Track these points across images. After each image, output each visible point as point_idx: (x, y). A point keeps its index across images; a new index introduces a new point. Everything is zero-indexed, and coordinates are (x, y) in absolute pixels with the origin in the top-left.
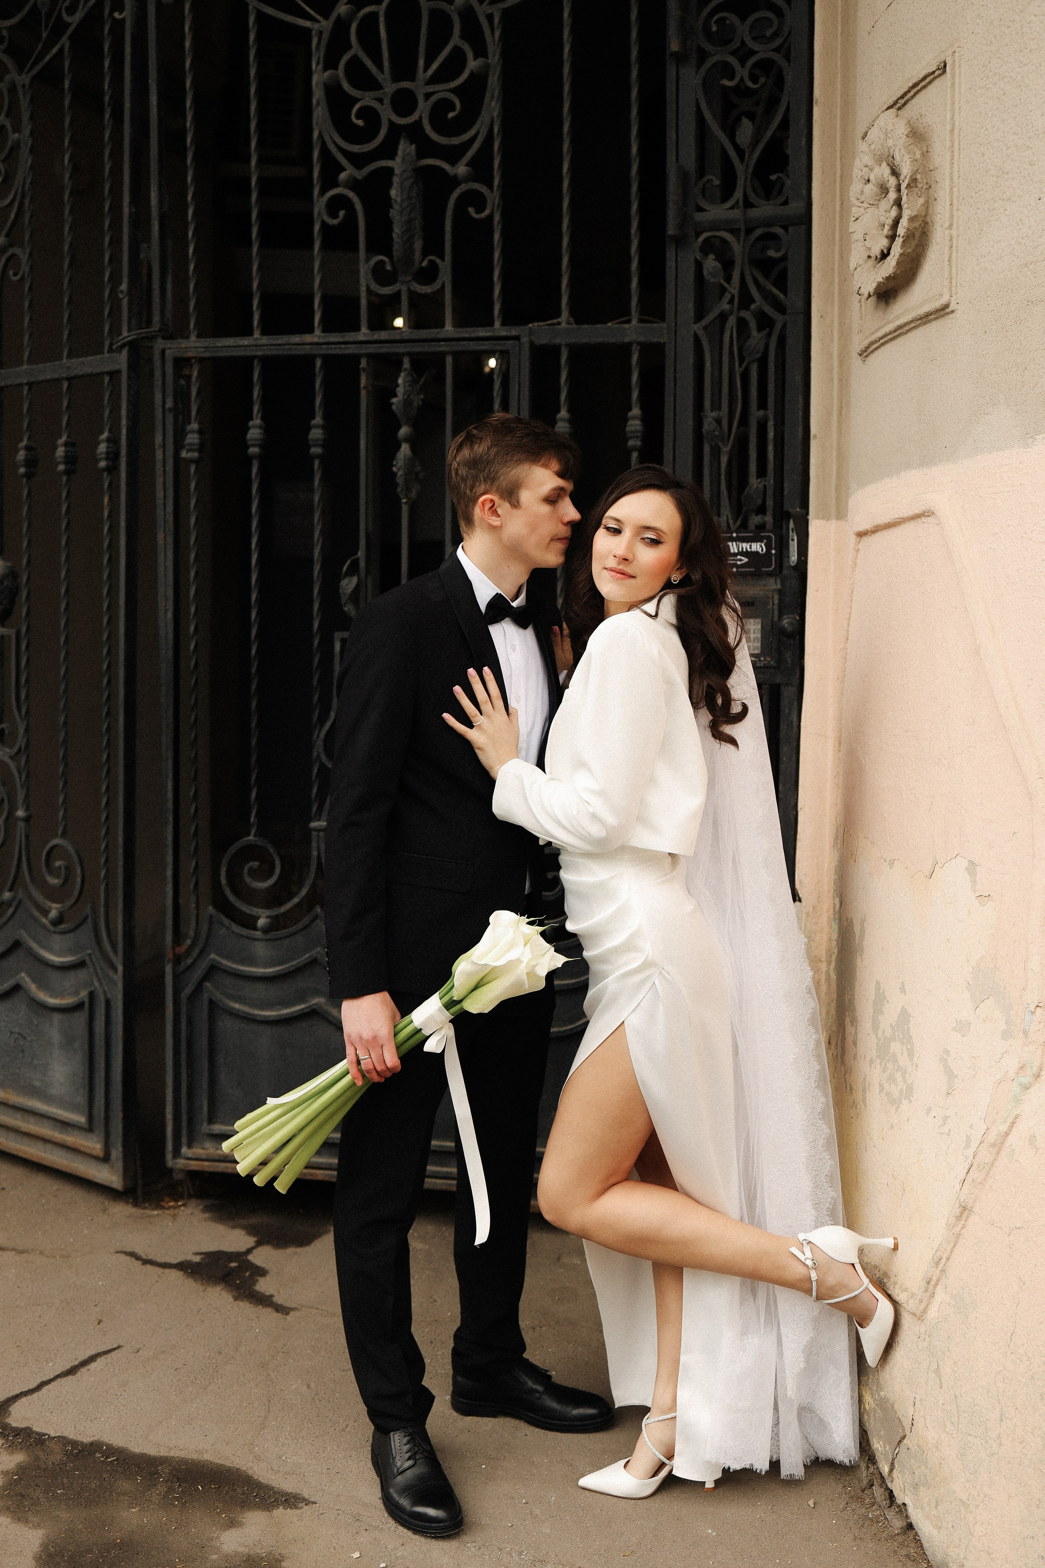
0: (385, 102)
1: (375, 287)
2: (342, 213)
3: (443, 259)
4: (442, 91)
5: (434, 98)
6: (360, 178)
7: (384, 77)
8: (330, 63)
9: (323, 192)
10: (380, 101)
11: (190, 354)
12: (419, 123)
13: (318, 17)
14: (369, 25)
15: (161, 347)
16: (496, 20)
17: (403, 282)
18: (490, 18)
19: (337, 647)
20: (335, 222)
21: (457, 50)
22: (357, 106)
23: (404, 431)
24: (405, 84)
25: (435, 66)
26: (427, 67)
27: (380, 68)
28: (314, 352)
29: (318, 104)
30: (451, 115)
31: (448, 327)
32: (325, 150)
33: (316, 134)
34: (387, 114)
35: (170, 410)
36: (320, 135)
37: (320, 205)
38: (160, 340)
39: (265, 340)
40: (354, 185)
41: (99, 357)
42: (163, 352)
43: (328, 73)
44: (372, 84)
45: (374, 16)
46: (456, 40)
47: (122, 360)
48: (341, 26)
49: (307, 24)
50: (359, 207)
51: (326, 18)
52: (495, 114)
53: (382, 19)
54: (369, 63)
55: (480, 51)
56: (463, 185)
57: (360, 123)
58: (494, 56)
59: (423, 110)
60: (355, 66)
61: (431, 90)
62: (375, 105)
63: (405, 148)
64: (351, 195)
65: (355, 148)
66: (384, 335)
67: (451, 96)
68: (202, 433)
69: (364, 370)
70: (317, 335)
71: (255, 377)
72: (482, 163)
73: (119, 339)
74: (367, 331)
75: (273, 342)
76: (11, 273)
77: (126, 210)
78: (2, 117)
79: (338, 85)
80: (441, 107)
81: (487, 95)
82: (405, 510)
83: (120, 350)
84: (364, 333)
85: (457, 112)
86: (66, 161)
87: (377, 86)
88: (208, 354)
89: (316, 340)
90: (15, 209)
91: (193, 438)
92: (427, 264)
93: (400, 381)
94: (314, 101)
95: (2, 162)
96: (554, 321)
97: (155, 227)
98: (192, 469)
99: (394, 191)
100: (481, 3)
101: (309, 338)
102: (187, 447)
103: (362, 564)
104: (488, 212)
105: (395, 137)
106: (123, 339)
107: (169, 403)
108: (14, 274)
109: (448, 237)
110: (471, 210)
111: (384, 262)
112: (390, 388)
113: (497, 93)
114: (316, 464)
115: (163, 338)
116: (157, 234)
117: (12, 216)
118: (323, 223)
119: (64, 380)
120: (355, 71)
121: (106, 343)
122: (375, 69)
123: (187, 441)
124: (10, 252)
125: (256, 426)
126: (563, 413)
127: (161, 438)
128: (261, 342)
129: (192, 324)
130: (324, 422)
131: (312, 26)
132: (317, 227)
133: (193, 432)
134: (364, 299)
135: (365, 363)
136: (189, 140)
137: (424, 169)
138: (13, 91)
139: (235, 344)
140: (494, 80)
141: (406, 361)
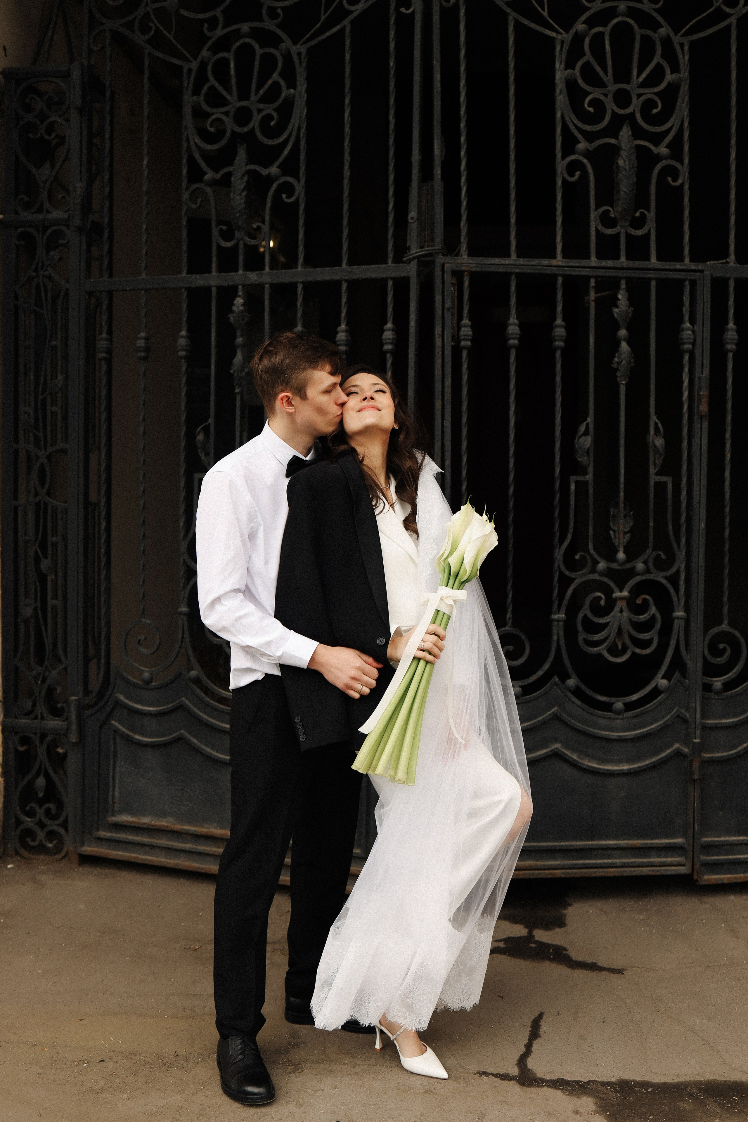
0: (609, 97)
1: (600, 228)
2: (578, 173)
3: (650, 213)
4: (649, 93)
5: (645, 97)
6: (590, 149)
7: (608, 78)
8: (570, 65)
9: (563, 158)
10: (606, 95)
11: (464, 268)
12: (633, 114)
13: (561, 31)
14: (597, 41)
15: (442, 261)
16: (686, 48)
17: (622, 226)
18: (682, 45)
19: (573, 487)
20: (574, 179)
21: (659, 66)
22: (589, 98)
23: (623, 332)
24: (622, 86)
25: (644, 75)
26: (639, 75)
27: (606, 73)
28: (558, 272)
29: (561, 92)
30: (655, 111)
31: (653, 260)
32: (565, 128)
33: (559, 115)
34: (610, 105)
35: (449, 309)
36: (562, 117)
37: (561, 165)
38: (440, 256)
39: (521, 261)
40: (587, 154)
41: (384, 266)
42: (443, 265)
43: (569, 71)
44: (600, 84)
45: (601, 34)
46: (658, 58)
47: (411, 270)
48: (578, 39)
49: (554, 35)
50: (589, 170)
51: (567, 32)
52: (685, 113)
53: (607, 38)
54: (598, 68)
55: (675, 69)
56: (664, 161)
57: (591, 110)
58: (685, 73)
59: (635, 106)
60: (587, 70)
61: (642, 92)
62: (602, 98)
63: (625, 132)
64: (585, 161)
65: (588, 128)
66: (609, 263)
67: (656, 98)
68: (472, 327)
69: (593, 287)
70: (559, 260)
71: (513, 288)
72: (676, 147)
73: (409, 254)
74: (596, 260)
75: (528, 263)
76: (284, 196)
77: (416, 157)
78: (275, 75)
79: (576, 81)
80: (649, 105)
81: (680, 100)
82: (623, 389)
83: (409, 262)
84: (593, 261)
85: (659, 109)
86: (346, 115)
87: (603, 85)
88: (478, 269)
89: (560, 264)
90: (289, 147)
91: (466, 331)
92: (637, 214)
93: (620, 297)
94: (558, 91)
95: (275, 110)
96: (724, 261)
97: (438, 172)
98: (465, 354)
99: (622, 161)
100: (676, 34)
101: (554, 262)
102: (462, 337)
103: (591, 427)
104: (680, 182)
105: (617, 122)
106: (413, 254)
107: (448, 304)
108: (288, 197)
109: (653, 197)
110: (669, 179)
111: (609, 211)
112: (614, 301)
113: (686, 99)
114: (558, 354)
115: (443, 255)
116: (440, 177)
117: (286, 152)
118: (564, 178)
119: (343, 282)
120: (588, 72)
121: (391, 256)
122: (601, 73)
123: (462, 333)
124: (283, 179)
125: (514, 324)
126: (731, 325)
127: (440, 329)
128: (518, 263)
129: (464, 247)
130: (564, 324)
131: (556, 37)
132: (559, 182)
133: (465, 326)
134: (593, 238)
135: (593, 282)
136: (463, 110)
137: (638, 147)
138: (287, 57)
139: (499, 263)
140: (684, 90)
141: (622, 283)
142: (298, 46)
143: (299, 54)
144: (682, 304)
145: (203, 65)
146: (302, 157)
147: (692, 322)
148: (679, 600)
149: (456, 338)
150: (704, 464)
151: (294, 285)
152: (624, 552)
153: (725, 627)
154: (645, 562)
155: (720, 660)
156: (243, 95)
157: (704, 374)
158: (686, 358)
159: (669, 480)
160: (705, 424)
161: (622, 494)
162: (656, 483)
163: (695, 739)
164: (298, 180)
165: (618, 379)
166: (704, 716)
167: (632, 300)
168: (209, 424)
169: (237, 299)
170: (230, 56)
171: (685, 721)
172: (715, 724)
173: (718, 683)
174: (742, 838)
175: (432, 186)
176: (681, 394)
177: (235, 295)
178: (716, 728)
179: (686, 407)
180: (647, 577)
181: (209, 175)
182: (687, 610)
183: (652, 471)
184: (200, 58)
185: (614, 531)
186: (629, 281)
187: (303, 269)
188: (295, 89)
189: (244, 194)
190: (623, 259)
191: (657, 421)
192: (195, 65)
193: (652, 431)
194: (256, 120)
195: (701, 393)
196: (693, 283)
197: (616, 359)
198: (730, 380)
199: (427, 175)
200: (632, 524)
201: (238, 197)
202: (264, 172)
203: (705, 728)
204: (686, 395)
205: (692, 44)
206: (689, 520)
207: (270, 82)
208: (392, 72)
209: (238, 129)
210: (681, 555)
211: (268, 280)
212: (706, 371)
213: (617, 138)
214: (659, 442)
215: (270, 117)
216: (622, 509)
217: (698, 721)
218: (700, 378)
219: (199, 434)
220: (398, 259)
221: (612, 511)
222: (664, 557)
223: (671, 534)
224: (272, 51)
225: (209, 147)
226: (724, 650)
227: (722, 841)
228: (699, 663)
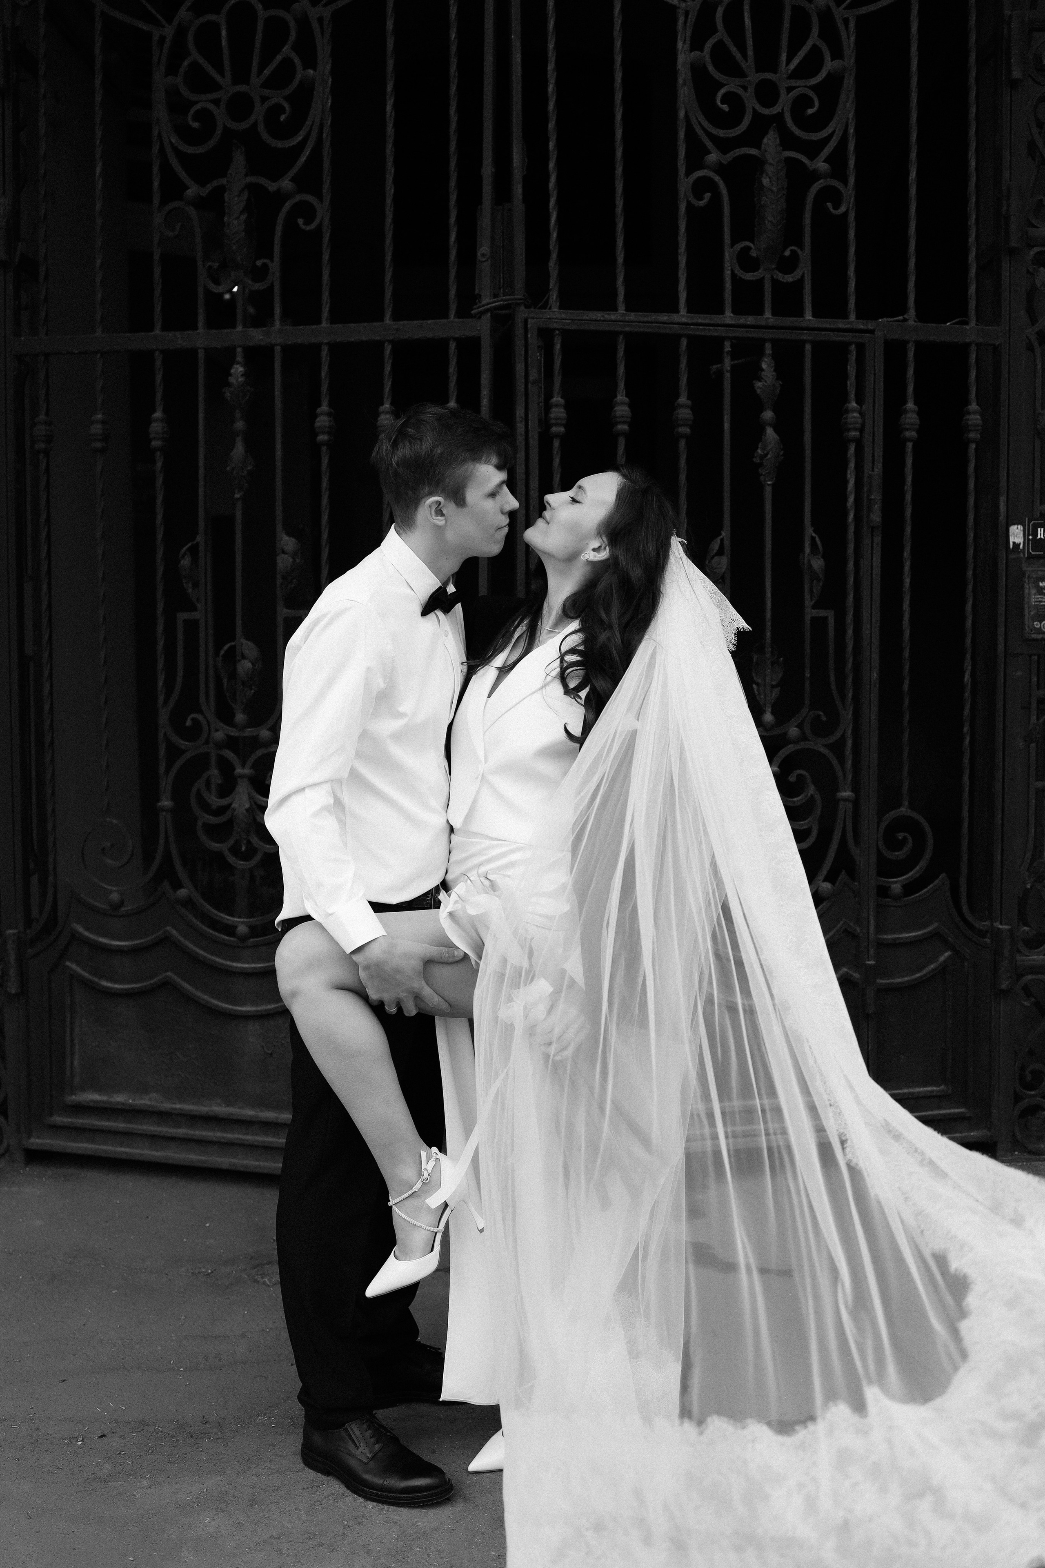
0: (750, 91)
1: (739, 271)
2: (708, 195)
3: (803, 250)
4: (802, 86)
5: (795, 92)
6: (725, 162)
7: (748, 64)
8: (696, 44)
9: (688, 174)
10: (745, 88)
11: (555, 326)
12: (780, 115)
14: (734, 13)
15: (525, 315)
16: (852, 25)
17: (767, 270)
18: (846, 21)
20: (702, 203)
21: (815, 48)
22: (723, 91)
23: (768, 415)
24: (768, 76)
25: (796, 61)
26: (789, 61)
27: (745, 56)
28: (682, 332)
29: (685, 83)
30: (810, 111)
31: (808, 316)
32: (690, 130)
33: (682, 114)
34: (751, 103)
35: (534, 382)
36: (687, 116)
37: (685, 184)
38: (522, 308)
39: (632, 316)
40: (720, 169)
41: (444, 321)
42: (526, 321)
43: (697, 53)
44: (738, 72)
45: (739, 3)
46: (814, 39)
47: (482, 328)
48: (708, 9)
49: (675, 2)
50: (724, 191)
52: (851, 115)
53: (746, 8)
54: (733, 49)
55: (837, 54)
56: (822, 181)
57: (725, 107)
58: (850, 60)
59: (784, 104)
60: (720, 52)
61: (793, 85)
62: (740, 91)
63: (771, 140)
64: (717, 178)
65: (721, 133)
66: (750, 320)
67: (811, 94)
68: (567, 407)
69: (728, 353)
70: (683, 315)
71: (621, 353)
72: (837, 160)
73: (480, 305)
74: (732, 315)
75: (642, 319)
76: (300, 221)
77: (488, 170)
78: (286, 49)
79: (705, 67)
80: (802, 102)
81: (843, 97)
82: (768, 491)
83: (479, 316)
84: (728, 317)
85: (815, 109)
86: (389, 108)
87: (741, 74)
88: (574, 327)
89: (684, 320)
90: (307, 151)
91: (558, 413)
92: (787, 253)
93: (764, 366)
94: (680, 81)
95: (286, 98)
96: (901, 318)
97: (518, 190)
98: (556, 443)
99: (768, 180)
100: (838, 6)
101: (675, 318)
102: (553, 421)
103: (727, 543)
104: (843, 209)
105: (760, 125)
106: (485, 305)
107: (533, 375)
108: (305, 224)
109: (807, 230)
110: (829, 205)
111: (749, 248)
112: (756, 372)
113: (852, 95)
114: (682, 443)
115: (527, 307)
116: (521, 197)
117: (303, 159)
118: (689, 203)
119: (386, 344)
120: (720, 55)
121: (453, 307)
122: (738, 56)
123: (552, 416)
124: (298, 198)
125: (623, 403)
126: (910, 405)
127: (523, 411)
128: (627, 318)
129: (554, 296)
130: (689, 402)
131: (678, 5)
132: (683, 207)
133: (557, 406)
134: (728, 285)
135: (727, 346)
136: (551, 106)
137: (788, 160)
138: (304, 22)
139: (602, 319)
140: (849, 82)
141: (768, 347)
142: (320, 8)
143: (320, 20)
144: (846, 377)
145: (181, 32)
146: (327, 164)
147: (860, 400)
148: (844, 775)
149: (545, 424)
150: (877, 592)
151: (317, 347)
152: (772, 713)
153: (904, 810)
154: (800, 726)
155: (900, 854)
156: (241, 75)
157: (875, 471)
158: (852, 449)
159: (830, 615)
160: (878, 539)
161: (768, 634)
162: (813, 619)
163: (868, 961)
164: (320, 198)
165: (762, 478)
166: (879, 929)
167: (779, 370)
168: (198, 544)
169: (235, 366)
170: (221, 19)
171: (854, 936)
172: (892, 939)
173: (896, 885)
174: (929, 1089)
175: (510, 210)
176: (846, 499)
177: (232, 362)
178: (896, 945)
179: (851, 516)
180: (802, 745)
181: (193, 190)
182: (856, 789)
183: (808, 603)
184: (176, 22)
185: (758, 684)
186: (775, 342)
187: (329, 325)
188: (315, 69)
189: (244, 217)
190: (768, 314)
191: (814, 535)
192: (169, 31)
193: (807, 550)
194: (259, 112)
195: (873, 497)
196: (861, 347)
197: (759, 451)
198: (909, 479)
199: (503, 194)
200: (781, 675)
201: (235, 222)
202: (272, 187)
203: (881, 945)
204: (851, 500)
205: (860, 19)
206: (857, 668)
207: (279, 58)
208: (453, 48)
209: (234, 125)
210: (847, 715)
211: (279, 340)
212: (879, 469)
213: (758, 147)
214: (818, 564)
215: (278, 108)
216: (768, 655)
217: (872, 937)
218: (870, 477)
219: (183, 557)
220: (464, 312)
221: (755, 657)
222: (824, 719)
223: (833, 687)
224: (281, 13)
225: (191, 150)
226: (904, 841)
227: (904, 1094)
228: (873, 859)
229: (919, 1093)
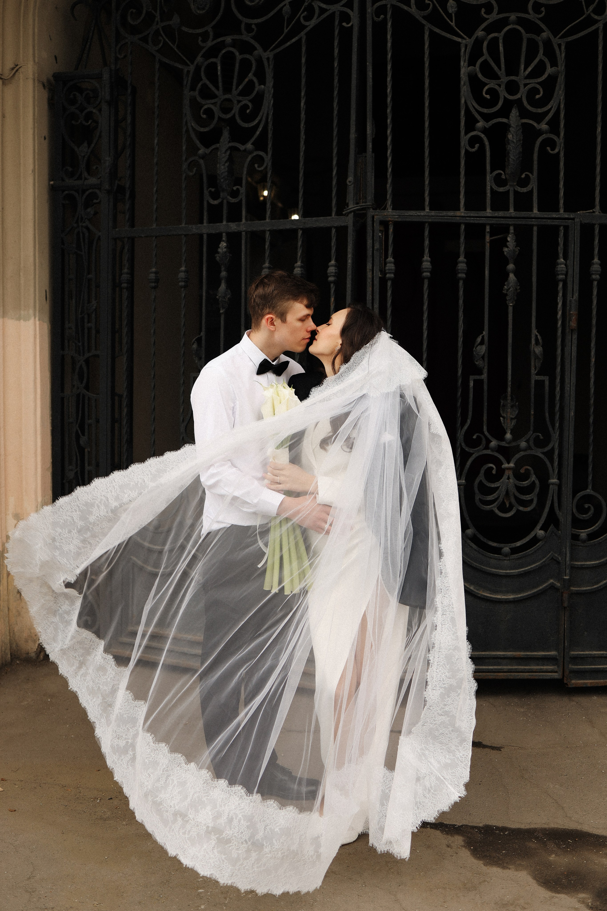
0: (502, 86)
1: (495, 187)
2: (477, 146)
3: (532, 174)
4: (533, 83)
5: (529, 86)
6: (487, 127)
7: (501, 73)
8: (472, 62)
9: (466, 133)
10: (500, 86)
11: (390, 219)
12: (520, 99)
13: (465, 37)
14: (493, 44)
15: (373, 214)
16: (563, 47)
17: (511, 185)
18: (560, 45)
19: (472, 384)
20: (474, 150)
21: (541, 61)
22: (486, 88)
23: (511, 266)
24: (513, 78)
25: (530, 69)
26: (525, 69)
27: (500, 68)
28: (461, 221)
29: (464, 84)
30: (537, 97)
31: (535, 211)
32: (467, 110)
33: (463, 101)
34: (503, 93)
35: (377, 250)
36: (466, 102)
37: (464, 140)
38: (371, 210)
39: (433, 213)
40: (484, 131)
41: (329, 217)
42: (373, 217)
43: (471, 68)
44: (495, 76)
45: (496, 39)
46: (540, 56)
47: (349, 221)
48: (478, 43)
49: (459, 40)
50: (487, 143)
51: (470, 37)
52: (562, 98)
53: (501, 41)
54: (493, 64)
55: (554, 64)
56: (545, 135)
57: (488, 97)
58: (561, 67)
59: (522, 93)
60: (485, 66)
61: (528, 82)
62: (497, 87)
63: (514, 113)
64: (483, 136)
65: (485, 111)
66: (501, 214)
67: (538, 86)
68: (395, 263)
69: (488, 232)
70: (462, 212)
71: (427, 233)
72: (554, 123)
73: (348, 208)
74: (491, 211)
75: (438, 214)
76: (256, 166)
77: (353, 136)
78: (250, 75)
79: (476, 75)
80: (533, 92)
81: (557, 88)
82: (510, 309)
83: (347, 215)
84: (489, 212)
85: (541, 95)
86: (302, 104)
87: (497, 78)
88: (400, 220)
89: (463, 214)
90: (260, 129)
91: (391, 266)
92: (523, 176)
93: (509, 239)
94: (462, 83)
95: (250, 101)
96: (591, 211)
97: (370, 146)
98: (389, 283)
99: (511, 136)
100: (555, 37)
101: (458, 213)
102: (387, 271)
103: (486, 339)
104: (557, 150)
105: (508, 106)
106: (350, 209)
107: (377, 246)
108: (258, 167)
109: (535, 162)
110: (548, 148)
111: (501, 174)
112: (504, 242)
113: (563, 86)
114: (461, 283)
115: (373, 209)
116: (371, 150)
117: (258, 133)
118: (466, 150)
119: (299, 230)
120: (486, 68)
121: (334, 210)
122: (496, 68)
123: (387, 268)
124: (255, 153)
125: (427, 261)
126: (596, 260)
127: (371, 265)
128: (430, 214)
129: (389, 202)
130: (465, 260)
131: (461, 42)
132: (463, 152)
133: (390, 263)
134: (489, 195)
135: (488, 229)
136: (389, 99)
137: (523, 124)
138: (260, 61)
139: (416, 215)
140: (561, 80)
141: (512, 228)
142: (268, 52)
143: (268, 59)
144: (558, 244)
145: (198, 68)
146: (270, 135)
147: (565, 258)
148: (553, 470)
149: (383, 272)
150: (574, 366)
151: (264, 232)
152: (511, 433)
153: (589, 491)
154: (527, 441)
155: (585, 517)
156: (227, 89)
157: (574, 298)
158: (561, 285)
159: (546, 379)
160: (575, 336)
161: (509, 389)
162: (536, 381)
163: (566, 576)
164: (266, 153)
165: (507, 302)
166: (572, 559)
167: (518, 242)
168: (201, 336)
169: (222, 243)
170: (218, 61)
171: (558, 563)
172: (581, 565)
173: (583, 534)
174: (602, 652)
175: (366, 157)
176: (557, 313)
177: (220, 240)
178: (582, 568)
179: (560, 323)
180: (529, 452)
181: (202, 151)
182: (560, 478)
183: (533, 371)
184: (195, 63)
185: (504, 417)
186: (516, 227)
187: (270, 221)
188: (265, 85)
189: (227, 164)
190: (512, 210)
191: (537, 334)
192: (192, 68)
193: (533, 342)
194: (236, 109)
195: (571, 313)
196: (566, 228)
197: (505, 287)
198: (595, 302)
199: (361, 148)
200: (517, 412)
201: (223, 167)
202: (242, 148)
203: (572, 567)
204: (560, 313)
205: (568, 44)
206: (562, 409)
207: (247, 80)
208: (336, 71)
209: (224, 116)
210: (555, 436)
211: (244, 229)
212: (576, 295)
213: (508, 118)
214: (538, 350)
215: (246, 107)
216: (509, 401)
217: (568, 563)
218: (570, 301)
219: (193, 344)
220: (339, 213)
221: (502, 402)
222: (542, 438)
223: (548, 419)
224: (247, 56)
225: (202, 130)
226: (589, 508)
227: (586, 654)
228: (570, 518)
229: (595, 654)
